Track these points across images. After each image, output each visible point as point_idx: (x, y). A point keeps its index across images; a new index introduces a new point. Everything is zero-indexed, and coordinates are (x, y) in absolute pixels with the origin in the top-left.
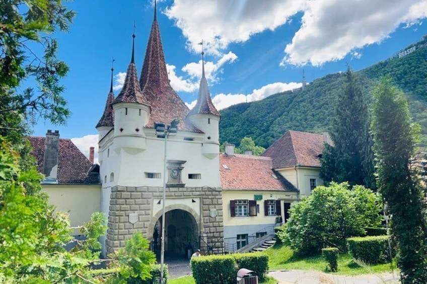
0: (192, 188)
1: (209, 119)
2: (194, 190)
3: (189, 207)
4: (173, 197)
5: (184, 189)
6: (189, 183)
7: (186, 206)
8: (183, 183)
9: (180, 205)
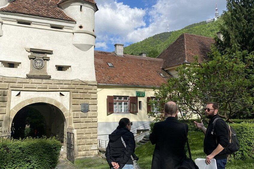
0: (59, 80)
1: (81, 6)
2: (61, 82)
3: (55, 101)
4: (36, 90)
5: (49, 81)
6: (56, 75)
7: (52, 100)
8: (49, 74)
9: (45, 98)
